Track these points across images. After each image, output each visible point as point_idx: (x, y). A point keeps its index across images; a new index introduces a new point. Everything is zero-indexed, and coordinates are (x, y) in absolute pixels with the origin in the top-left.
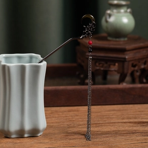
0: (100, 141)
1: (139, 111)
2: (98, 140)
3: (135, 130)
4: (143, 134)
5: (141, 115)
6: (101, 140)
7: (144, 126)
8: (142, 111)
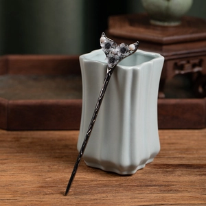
0: (91, 200)
1: (169, 144)
2: (88, 197)
3: (151, 181)
4: (162, 188)
5: (170, 150)
6: (93, 197)
7: (167, 172)
8: (173, 144)
